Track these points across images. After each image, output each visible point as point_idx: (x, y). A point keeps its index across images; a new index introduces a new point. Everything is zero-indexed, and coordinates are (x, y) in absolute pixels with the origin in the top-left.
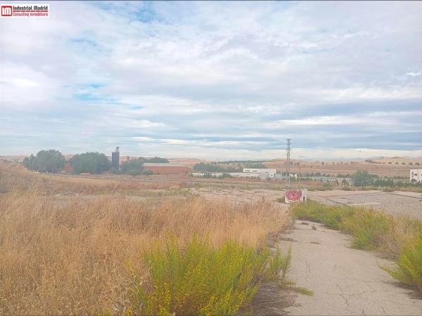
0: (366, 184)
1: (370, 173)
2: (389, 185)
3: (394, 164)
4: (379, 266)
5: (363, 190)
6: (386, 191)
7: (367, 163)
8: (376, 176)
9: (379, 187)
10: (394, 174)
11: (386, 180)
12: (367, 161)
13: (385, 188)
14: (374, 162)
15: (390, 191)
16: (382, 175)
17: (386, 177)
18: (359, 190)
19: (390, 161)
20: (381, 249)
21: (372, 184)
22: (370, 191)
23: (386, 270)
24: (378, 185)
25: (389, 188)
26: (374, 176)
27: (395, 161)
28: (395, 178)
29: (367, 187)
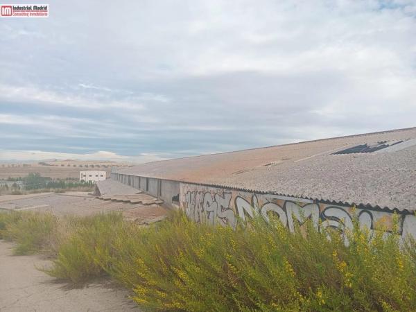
0: (38, 187)
1: (43, 175)
2: (61, 186)
3: (66, 166)
4: (37, 268)
5: (35, 193)
6: (57, 192)
7: (40, 166)
8: (49, 178)
9: (51, 189)
10: (65, 176)
11: (58, 182)
12: (40, 163)
13: (56, 189)
14: (47, 165)
15: (61, 192)
16: (54, 177)
17: (58, 179)
18: (31, 193)
19: (63, 163)
20: (43, 250)
21: (45, 186)
22: (42, 194)
23: (43, 270)
24: (50, 187)
25: (60, 189)
26: (47, 178)
27: (68, 163)
28: (67, 179)
29: (39, 190)
